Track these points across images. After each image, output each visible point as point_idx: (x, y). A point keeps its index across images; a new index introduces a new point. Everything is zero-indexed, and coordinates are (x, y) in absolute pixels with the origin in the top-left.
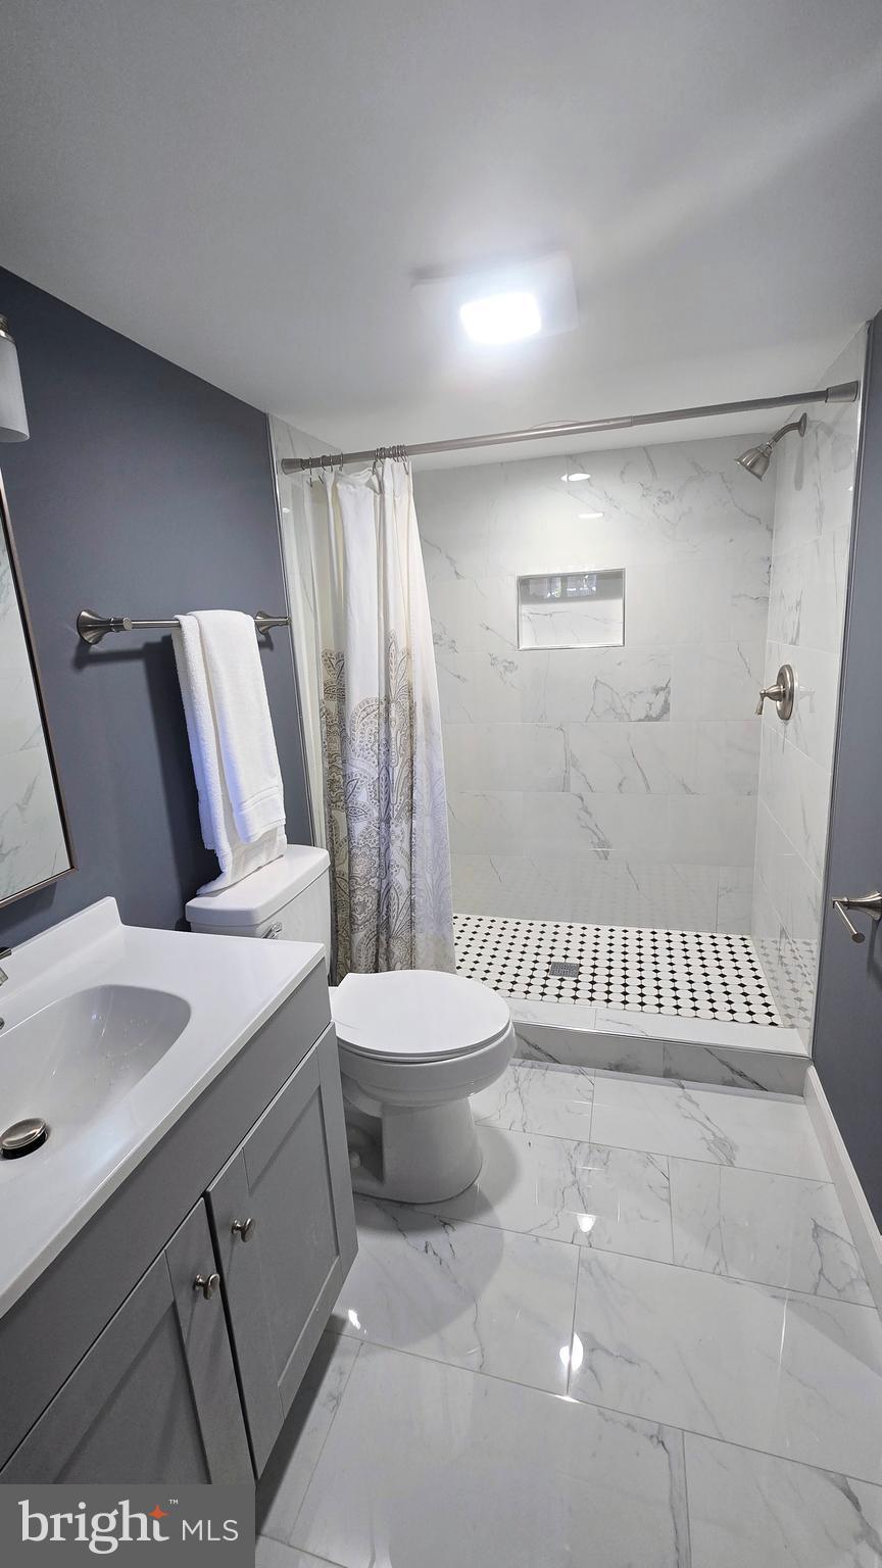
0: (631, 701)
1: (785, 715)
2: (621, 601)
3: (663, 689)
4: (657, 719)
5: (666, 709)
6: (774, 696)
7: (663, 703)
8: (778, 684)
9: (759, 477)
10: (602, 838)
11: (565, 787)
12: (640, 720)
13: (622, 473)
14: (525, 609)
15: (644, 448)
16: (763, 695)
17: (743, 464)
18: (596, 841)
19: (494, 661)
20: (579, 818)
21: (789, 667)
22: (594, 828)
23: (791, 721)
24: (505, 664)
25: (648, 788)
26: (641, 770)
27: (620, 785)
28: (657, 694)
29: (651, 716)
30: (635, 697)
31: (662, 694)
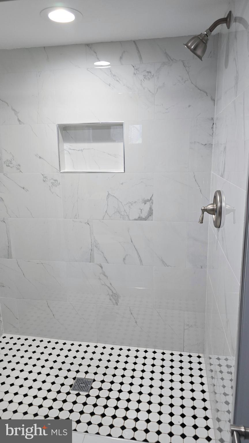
0: (129, 207)
1: (218, 225)
2: (122, 143)
3: (148, 201)
4: (145, 219)
5: (150, 213)
6: (212, 212)
7: (148, 209)
8: (213, 204)
9: (200, 57)
10: (114, 292)
11: (91, 259)
12: (135, 220)
13: (121, 58)
14: (66, 146)
15: (134, 41)
16: (204, 210)
17: (189, 47)
18: (111, 293)
19: (45, 179)
20: (100, 279)
21: (219, 192)
22: (109, 285)
23: (221, 229)
24: (52, 181)
25: (141, 261)
26: (137, 250)
27: (124, 259)
28: (145, 204)
29: (142, 217)
30: (132, 205)
31: (148, 204)
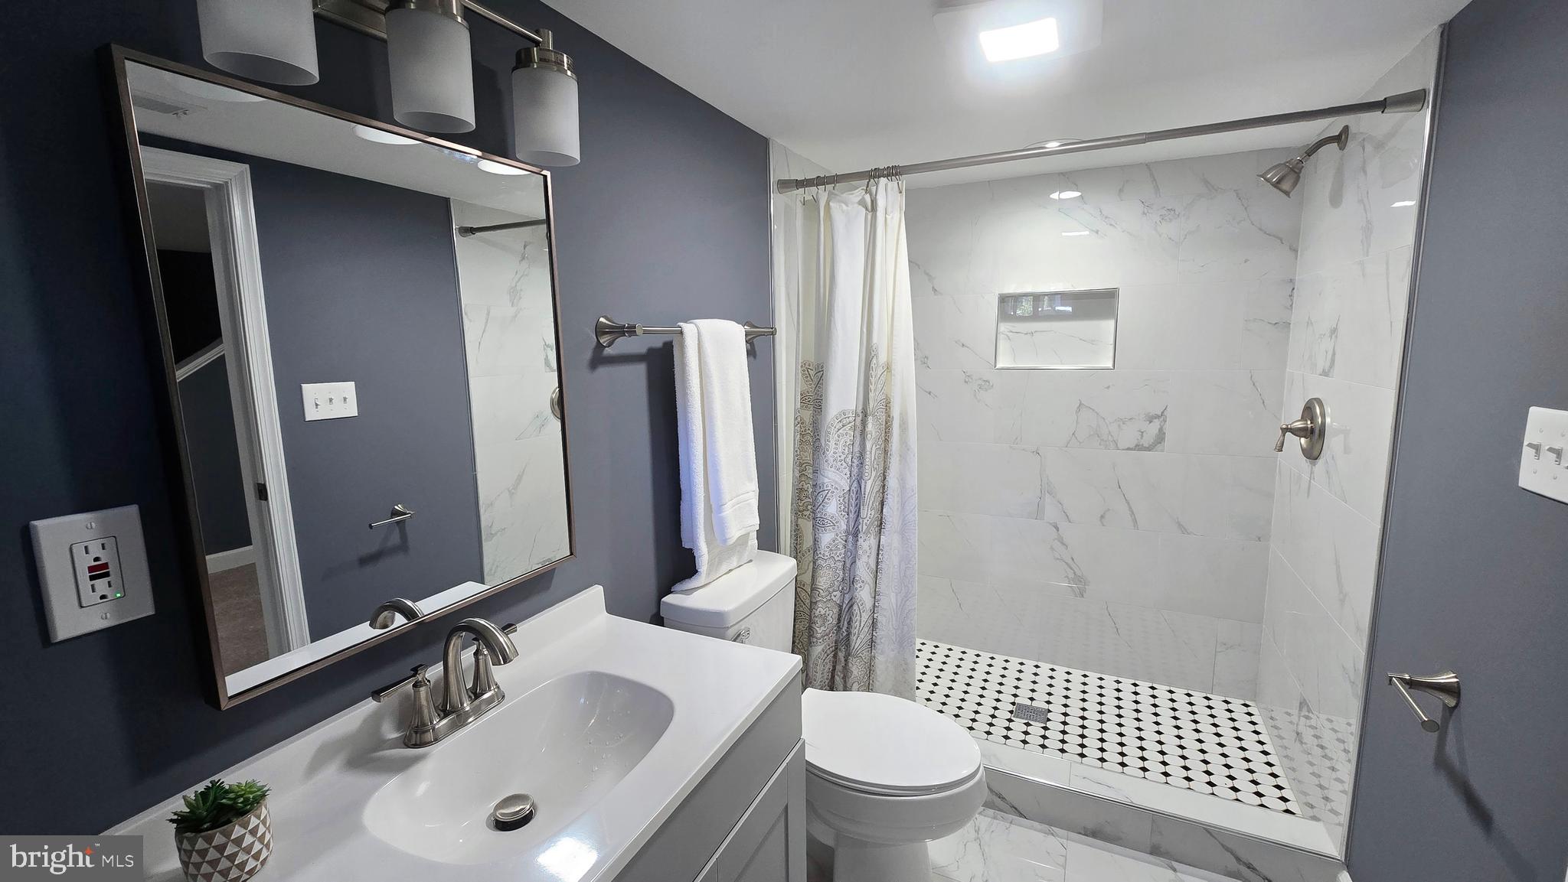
0: (1119, 426)
1: (1312, 454)
2: (1112, 323)
3: (1157, 417)
4: (1149, 449)
5: (1160, 437)
6: (1297, 432)
7: (1157, 431)
8: (1303, 418)
9: (1287, 193)
10: (1079, 573)
11: (1039, 513)
12: (1129, 449)
13: (1121, 191)
14: (1004, 327)
15: (1146, 165)
16: (1285, 430)
17: (1267, 180)
18: (1071, 575)
19: (968, 379)
20: (1052, 549)
21: (1319, 401)
22: (1070, 561)
23: (1320, 462)
24: (980, 382)
25: (1135, 521)
26: (1128, 503)
27: (1102, 517)
28: (1150, 422)
29: (1142, 445)
30: (1124, 424)
31: (1157, 423)
